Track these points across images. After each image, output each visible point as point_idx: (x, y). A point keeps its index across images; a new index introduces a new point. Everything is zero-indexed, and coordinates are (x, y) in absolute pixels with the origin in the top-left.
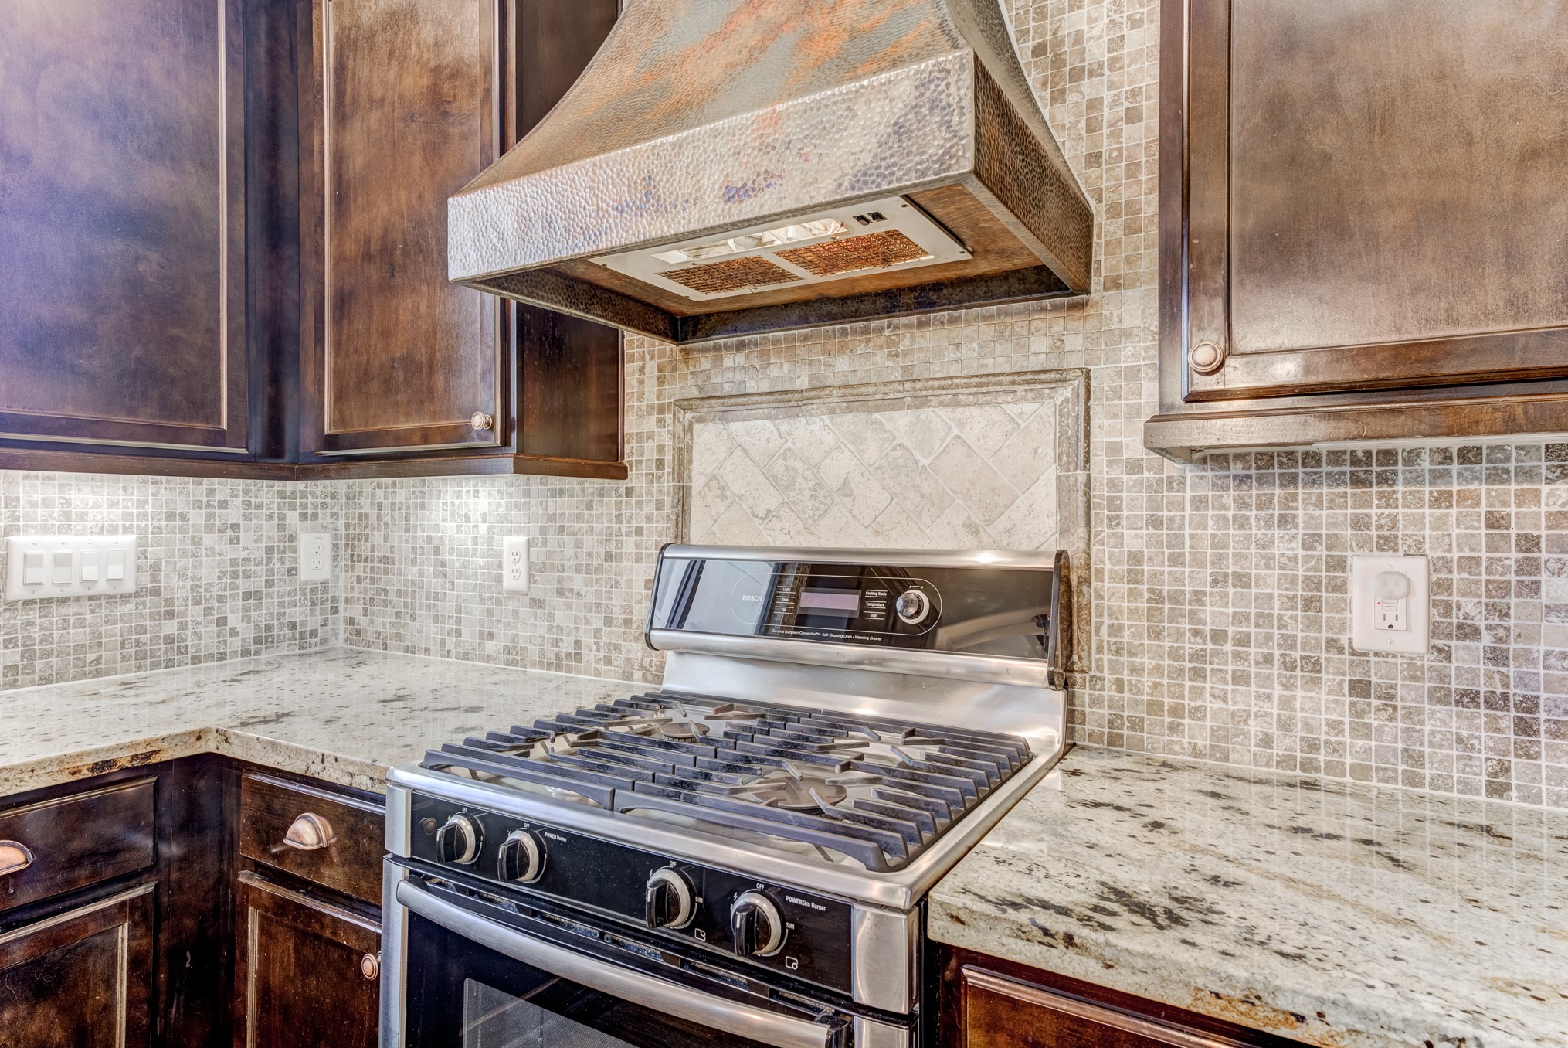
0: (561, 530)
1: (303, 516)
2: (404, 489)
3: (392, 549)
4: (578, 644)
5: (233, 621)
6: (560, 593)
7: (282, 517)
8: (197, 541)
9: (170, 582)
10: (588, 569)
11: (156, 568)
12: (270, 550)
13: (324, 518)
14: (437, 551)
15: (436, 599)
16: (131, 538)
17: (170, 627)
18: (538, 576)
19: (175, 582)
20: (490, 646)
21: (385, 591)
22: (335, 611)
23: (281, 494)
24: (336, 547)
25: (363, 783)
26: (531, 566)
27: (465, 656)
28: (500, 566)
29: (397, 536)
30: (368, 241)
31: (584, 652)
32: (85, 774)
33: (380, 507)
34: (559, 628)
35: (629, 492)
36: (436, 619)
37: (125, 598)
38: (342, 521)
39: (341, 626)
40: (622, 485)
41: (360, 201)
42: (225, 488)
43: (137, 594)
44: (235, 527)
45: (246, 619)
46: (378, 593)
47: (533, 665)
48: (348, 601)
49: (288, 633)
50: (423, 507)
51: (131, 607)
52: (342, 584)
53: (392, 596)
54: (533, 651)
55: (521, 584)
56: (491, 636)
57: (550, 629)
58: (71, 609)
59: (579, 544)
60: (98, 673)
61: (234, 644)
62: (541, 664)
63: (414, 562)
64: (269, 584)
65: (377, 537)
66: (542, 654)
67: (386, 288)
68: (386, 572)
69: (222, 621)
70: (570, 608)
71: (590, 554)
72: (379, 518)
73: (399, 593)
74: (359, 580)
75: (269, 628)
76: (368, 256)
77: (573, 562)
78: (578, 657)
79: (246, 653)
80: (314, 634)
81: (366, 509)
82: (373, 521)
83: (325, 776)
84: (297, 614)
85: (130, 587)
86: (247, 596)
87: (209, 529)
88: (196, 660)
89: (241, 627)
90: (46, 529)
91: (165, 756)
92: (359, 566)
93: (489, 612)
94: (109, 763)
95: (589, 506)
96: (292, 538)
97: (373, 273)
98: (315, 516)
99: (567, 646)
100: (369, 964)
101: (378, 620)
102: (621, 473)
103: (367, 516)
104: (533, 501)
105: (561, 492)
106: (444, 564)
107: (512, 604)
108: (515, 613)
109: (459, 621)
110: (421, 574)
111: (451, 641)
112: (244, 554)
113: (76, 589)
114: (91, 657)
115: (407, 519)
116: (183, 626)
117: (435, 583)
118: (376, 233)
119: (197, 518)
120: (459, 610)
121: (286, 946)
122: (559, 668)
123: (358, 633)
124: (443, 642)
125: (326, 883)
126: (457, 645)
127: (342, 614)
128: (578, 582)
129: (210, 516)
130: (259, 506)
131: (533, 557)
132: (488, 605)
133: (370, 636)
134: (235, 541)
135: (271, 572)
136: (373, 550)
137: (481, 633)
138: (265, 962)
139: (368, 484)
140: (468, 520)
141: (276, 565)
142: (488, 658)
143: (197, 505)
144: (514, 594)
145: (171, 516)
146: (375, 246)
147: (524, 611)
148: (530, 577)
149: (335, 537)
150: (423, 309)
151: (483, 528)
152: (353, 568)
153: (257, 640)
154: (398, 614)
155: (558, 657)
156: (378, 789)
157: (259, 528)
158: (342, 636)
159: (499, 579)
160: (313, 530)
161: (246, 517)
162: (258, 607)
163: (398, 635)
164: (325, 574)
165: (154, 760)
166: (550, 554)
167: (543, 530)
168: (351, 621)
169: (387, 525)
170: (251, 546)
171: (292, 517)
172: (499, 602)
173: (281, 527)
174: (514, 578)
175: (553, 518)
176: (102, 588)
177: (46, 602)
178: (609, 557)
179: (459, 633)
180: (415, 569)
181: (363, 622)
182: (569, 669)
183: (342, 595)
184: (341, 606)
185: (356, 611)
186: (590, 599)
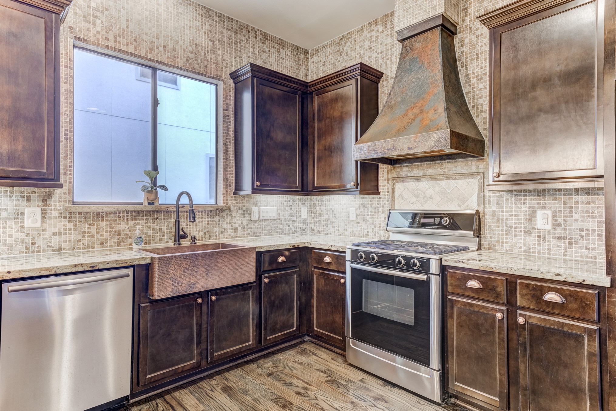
0: (364, 206)
1: (302, 203)
2: (324, 198)
3: (322, 211)
4: (368, 232)
5: (291, 226)
6: (364, 220)
7: (299, 204)
8: (285, 209)
9: (281, 217)
10: (370, 215)
11: (279, 214)
12: (297, 211)
13: (306, 204)
14: (333, 211)
15: (333, 222)
16: (276, 208)
17: (281, 227)
18: (358, 217)
19: (282, 217)
20: (346, 233)
21: (320, 221)
22: (308, 225)
23: (298, 199)
24: (308, 211)
25: (340, 249)
26: (357, 214)
27: (340, 235)
28: (349, 214)
29: (323, 208)
30: (325, 146)
31: (370, 234)
32: (292, 247)
33: (319, 201)
34: (364, 228)
35: (380, 198)
36: (333, 227)
37: (275, 220)
38: (309, 205)
39: (309, 229)
40: (379, 196)
41: (324, 138)
42: (290, 197)
43: (277, 219)
44: (291, 206)
45: (293, 226)
46: (318, 221)
47: (357, 237)
48: (310, 223)
49: (300, 229)
50: (329, 201)
51: (275, 222)
52: (309, 219)
53: (322, 222)
54: (357, 234)
55: (354, 219)
56: (347, 230)
57: (361, 228)
58: (268, 222)
59: (368, 210)
60: (271, 235)
61: (291, 231)
62: (359, 236)
63: (327, 214)
64: (297, 218)
65: (318, 208)
66: (359, 234)
67: (330, 156)
68: (320, 216)
69: (289, 226)
70: (366, 224)
71: (371, 212)
72: (318, 204)
73: (323, 221)
74: (313, 218)
75: (296, 228)
76: (325, 149)
77: (367, 214)
78: (368, 235)
79: (293, 233)
80: (304, 230)
81: (315, 202)
82: (317, 205)
83: (332, 249)
84: (301, 225)
85: (276, 218)
86: (293, 221)
87: (287, 206)
88: (285, 234)
89: (292, 227)
90: (265, 206)
91: (301, 246)
92: (313, 215)
93: (346, 225)
94: (294, 246)
95: (371, 201)
96: (300, 209)
97: (327, 153)
98: (304, 204)
99: (365, 232)
100: (342, 281)
101: (318, 228)
102: (378, 194)
103: (315, 204)
104: (357, 200)
105: (364, 198)
106: (335, 214)
107: (352, 223)
108: (353, 225)
109: (339, 227)
110: (329, 217)
111: (337, 232)
112: (292, 212)
113: (268, 218)
114: (270, 231)
115: (325, 204)
116: (283, 227)
117: (333, 219)
118: (328, 144)
119: (285, 204)
120: (339, 225)
121: (322, 281)
122: (363, 237)
123: (313, 230)
124: (335, 232)
125: (332, 268)
126: (338, 233)
127: (309, 226)
128: (368, 218)
129: (287, 203)
130: (295, 201)
131: (357, 213)
132: (346, 223)
133: (316, 231)
134: (291, 209)
135: (297, 216)
136: (317, 211)
137: (344, 230)
138: (318, 284)
139: (315, 197)
140: (341, 204)
141: (298, 214)
142: (346, 235)
143: (285, 201)
144: (352, 221)
145: (281, 203)
146: (327, 147)
147: (355, 225)
148: (357, 217)
149: (308, 208)
150: (338, 161)
151: (345, 206)
152: (312, 216)
153: (295, 231)
154: (323, 226)
155: (363, 235)
156: (343, 250)
157: (295, 206)
158: (309, 231)
159: (349, 218)
160: (304, 207)
161: (293, 204)
162: (295, 223)
163: (323, 231)
164: (306, 217)
165: (300, 246)
166: (361, 212)
167: (359, 207)
168: (311, 228)
169: (320, 206)
170: (294, 211)
171: (300, 203)
172: (349, 223)
173: (298, 206)
174: (353, 217)
175: (362, 204)
176: (272, 218)
177: (265, 220)
178: (375, 212)
179: (339, 230)
180: (328, 216)
181: (314, 228)
182: (366, 237)
183: (309, 222)
184: (309, 224)
185: (312, 225)
186: (371, 222)
